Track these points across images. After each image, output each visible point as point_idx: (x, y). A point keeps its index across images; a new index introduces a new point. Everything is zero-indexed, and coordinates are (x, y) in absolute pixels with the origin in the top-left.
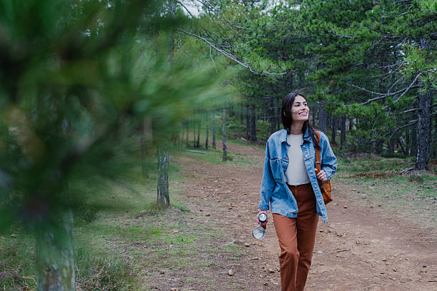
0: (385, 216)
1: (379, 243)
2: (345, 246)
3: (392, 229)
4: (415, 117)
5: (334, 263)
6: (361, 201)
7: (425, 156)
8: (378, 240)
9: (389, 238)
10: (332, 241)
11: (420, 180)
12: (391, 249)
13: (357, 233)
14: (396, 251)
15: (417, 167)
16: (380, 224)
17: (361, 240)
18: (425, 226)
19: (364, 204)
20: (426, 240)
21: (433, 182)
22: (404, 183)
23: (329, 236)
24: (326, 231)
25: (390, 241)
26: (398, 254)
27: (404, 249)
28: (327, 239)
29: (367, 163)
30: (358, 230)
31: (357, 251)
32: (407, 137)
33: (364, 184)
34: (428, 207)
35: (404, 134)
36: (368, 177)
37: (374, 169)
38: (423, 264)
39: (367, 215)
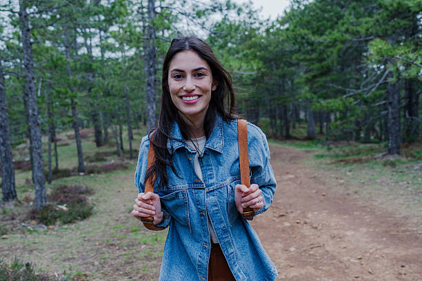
0: (360, 203)
1: (353, 236)
2: (319, 240)
3: (367, 218)
4: (386, 109)
5: (305, 264)
6: (339, 187)
7: (396, 142)
8: (353, 233)
9: (364, 230)
10: (307, 234)
11: (393, 164)
12: (367, 242)
13: (333, 224)
14: (372, 245)
15: (390, 152)
16: (355, 213)
17: (336, 232)
18: (400, 214)
19: (341, 190)
20: (403, 231)
21: (404, 166)
22: (378, 168)
23: (305, 228)
24: (302, 222)
25: (366, 233)
26: (374, 249)
27: (379, 243)
28: (302, 231)
29: (347, 149)
30: (334, 220)
31: (330, 247)
32: (380, 126)
33: (343, 170)
34: (402, 192)
35: (378, 123)
36: (347, 162)
37: (353, 154)
38: (401, 263)
39: (344, 202)
